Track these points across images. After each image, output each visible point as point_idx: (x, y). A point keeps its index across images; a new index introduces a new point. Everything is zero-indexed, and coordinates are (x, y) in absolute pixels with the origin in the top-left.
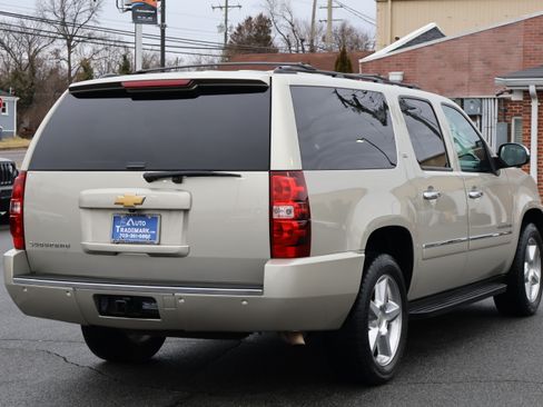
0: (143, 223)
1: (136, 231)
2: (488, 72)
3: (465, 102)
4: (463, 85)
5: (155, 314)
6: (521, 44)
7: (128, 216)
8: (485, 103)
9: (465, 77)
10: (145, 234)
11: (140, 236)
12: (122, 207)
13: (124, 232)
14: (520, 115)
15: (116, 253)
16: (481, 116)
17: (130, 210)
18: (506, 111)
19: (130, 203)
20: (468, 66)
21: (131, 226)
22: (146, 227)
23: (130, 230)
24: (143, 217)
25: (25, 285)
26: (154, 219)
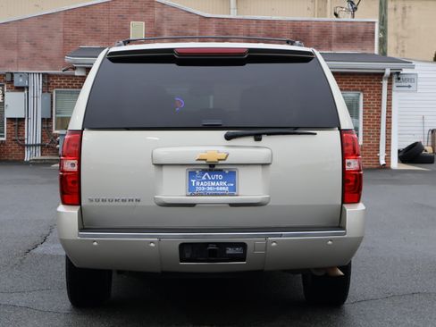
0: (221, 177)
1: (213, 184)
2: (34, 52)
3: (15, 75)
4: (13, 61)
5: (242, 258)
6: (61, 30)
7: (204, 171)
8: (31, 77)
9: (14, 55)
10: (223, 186)
11: (218, 189)
12: (204, 162)
13: (201, 185)
14: (60, 87)
15: (192, 205)
16: (28, 88)
17: (210, 166)
18: (49, 84)
19: (212, 158)
20: (16, 46)
21: (207, 180)
22: (222, 180)
23: (207, 183)
24: (220, 171)
25: (96, 239)
26: (233, 173)
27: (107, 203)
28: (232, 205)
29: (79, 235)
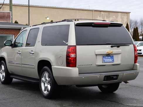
5: (116, 79)
7: (106, 56)
10: (111, 60)
19: (110, 53)
21: (107, 58)
22: (110, 58)
23: (107, 59)
24: (110, 56)
25: (83, 76)
26: (113, 56)
27: (83, 66)
28: (113, 65)
29: (79, 75)
